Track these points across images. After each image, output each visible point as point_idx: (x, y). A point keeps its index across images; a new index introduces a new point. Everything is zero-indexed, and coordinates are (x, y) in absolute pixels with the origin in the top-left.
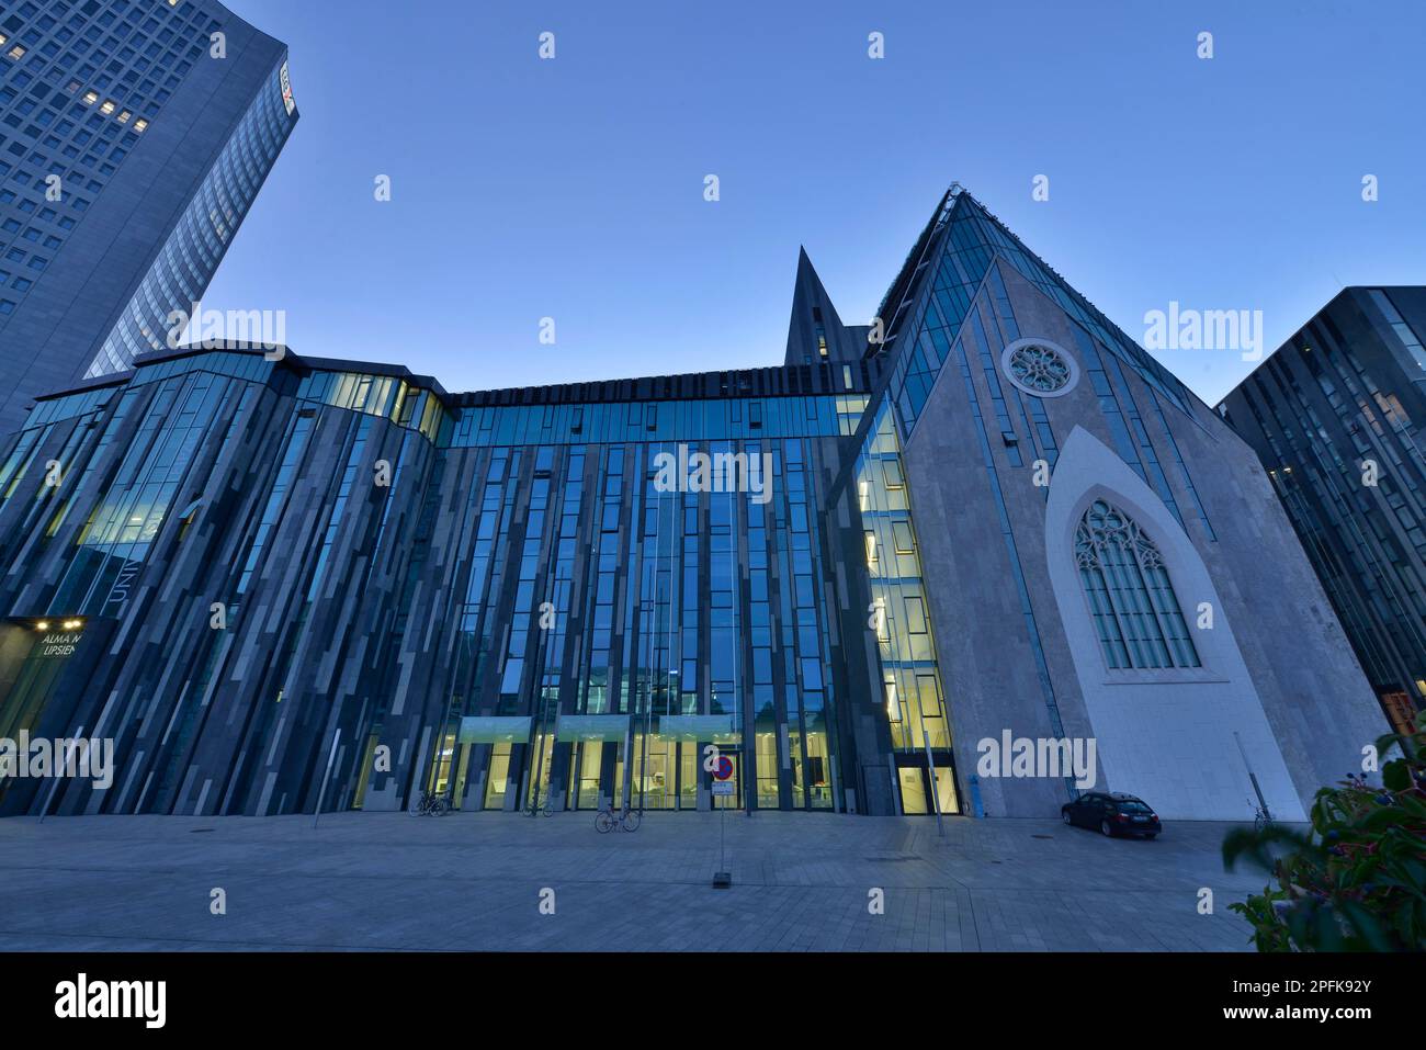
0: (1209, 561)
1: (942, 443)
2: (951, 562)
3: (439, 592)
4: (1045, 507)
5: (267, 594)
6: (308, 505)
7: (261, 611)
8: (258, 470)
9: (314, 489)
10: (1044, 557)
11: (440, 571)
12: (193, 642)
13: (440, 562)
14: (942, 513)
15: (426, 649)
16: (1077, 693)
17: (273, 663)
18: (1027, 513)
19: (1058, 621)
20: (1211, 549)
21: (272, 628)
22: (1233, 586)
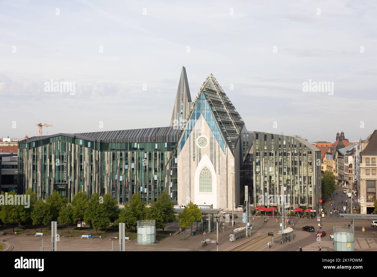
0: (217, 177)
1: (183, 156)
2: (181, 177)
3: (108, 178)
4: (196, 168)
5: (86, 180)
6: (87, 165)
7: (86, 182)
8: (77, 159)
9: (87, 163)
10: (194, 176)
11: (108, 174)
12: (78, 186)
13: (108, 173)
14: (181, 169)
15: (108, 186)
16: (194, 195)
17: (90, 189)
18: (194, 169)
19: (194, 186)
20: (218, 176)
21: (88, 185)
22: (219, 181)
